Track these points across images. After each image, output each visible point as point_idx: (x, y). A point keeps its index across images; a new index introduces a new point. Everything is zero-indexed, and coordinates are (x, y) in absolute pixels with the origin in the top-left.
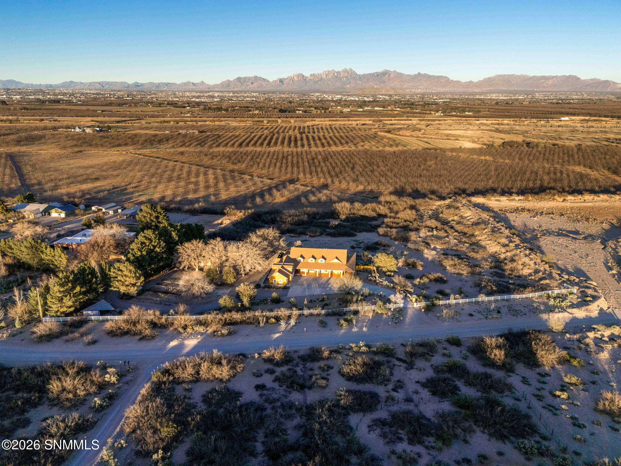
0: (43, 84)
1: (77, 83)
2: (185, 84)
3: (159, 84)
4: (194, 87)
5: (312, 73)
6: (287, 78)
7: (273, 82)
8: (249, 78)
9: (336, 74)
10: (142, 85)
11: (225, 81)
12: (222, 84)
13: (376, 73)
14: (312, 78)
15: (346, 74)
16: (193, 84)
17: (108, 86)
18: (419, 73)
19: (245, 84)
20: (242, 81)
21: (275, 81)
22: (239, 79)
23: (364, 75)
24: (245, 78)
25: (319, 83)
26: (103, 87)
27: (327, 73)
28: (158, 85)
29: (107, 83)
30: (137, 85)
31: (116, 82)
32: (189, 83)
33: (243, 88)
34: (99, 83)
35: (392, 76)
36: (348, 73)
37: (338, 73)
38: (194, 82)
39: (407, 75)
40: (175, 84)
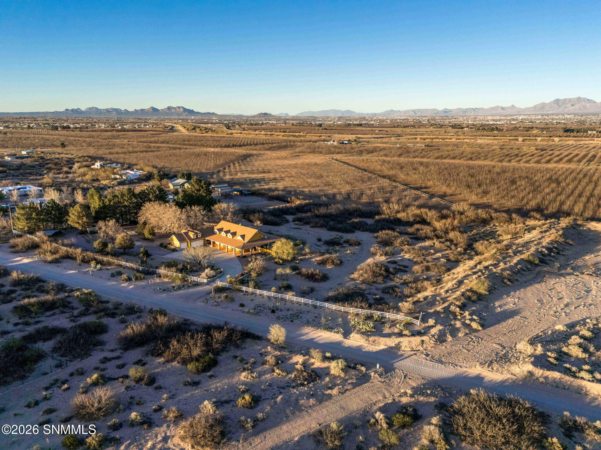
0: (369, 113)
1: (395, 111)
2: (493, 108)
3: (467, 109)
4: (502, 111)
10: (450, 111)
11: (540, 104)
12: (535, 107)
16: (502, 108)
17: (420, 113)
19: (563, 106)
20: (560, 104)
22: (557, 101)
24: (565, 99)
26: (415, 113)
28: (465, 111)
29: (420, 110)
30: (446, 111)
31: (428, 109)
32: (498, 107)
33: (560, 110)
34: (413, 111)
38: (504, 106)
40: (483, 109)
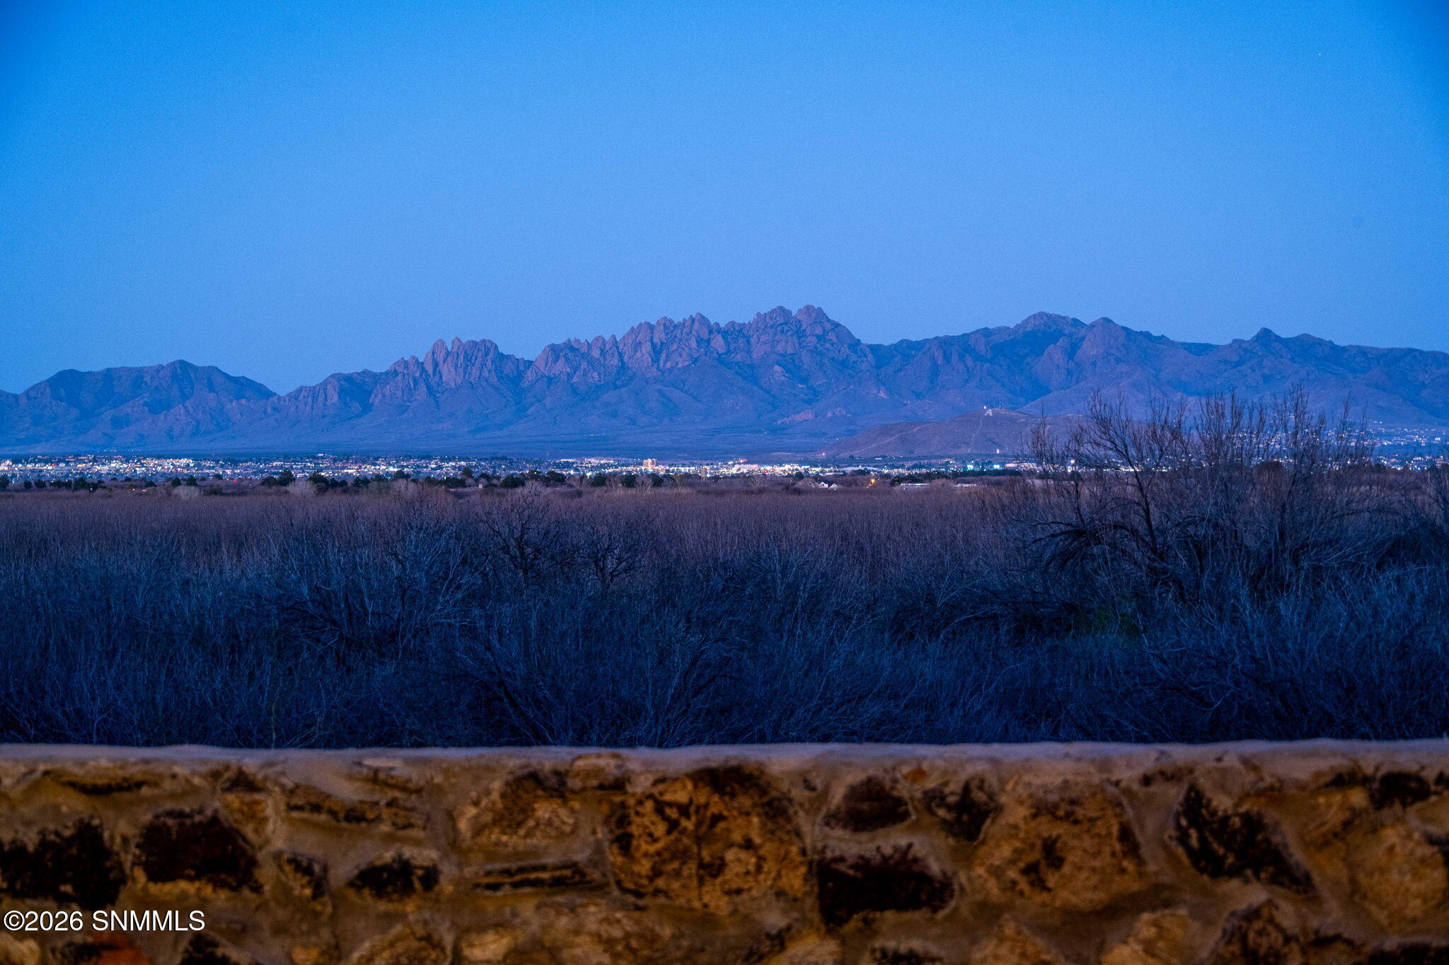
5: (559, 340)
6: (393, 374)
7: (294, 396)
8: (137, 377)
9: (718, 343)
13: (986, 333)
14: (560, 367)
15: (786, 345)
18: (1265, 335)
21: (314, 393)
23: (907, 349)
24: (109, 374)
25: (609, 396)
27: (659, 336)
35: (1089, 349)
36: (800, 334)
37: (734, 332)
39: (1189, 347)
